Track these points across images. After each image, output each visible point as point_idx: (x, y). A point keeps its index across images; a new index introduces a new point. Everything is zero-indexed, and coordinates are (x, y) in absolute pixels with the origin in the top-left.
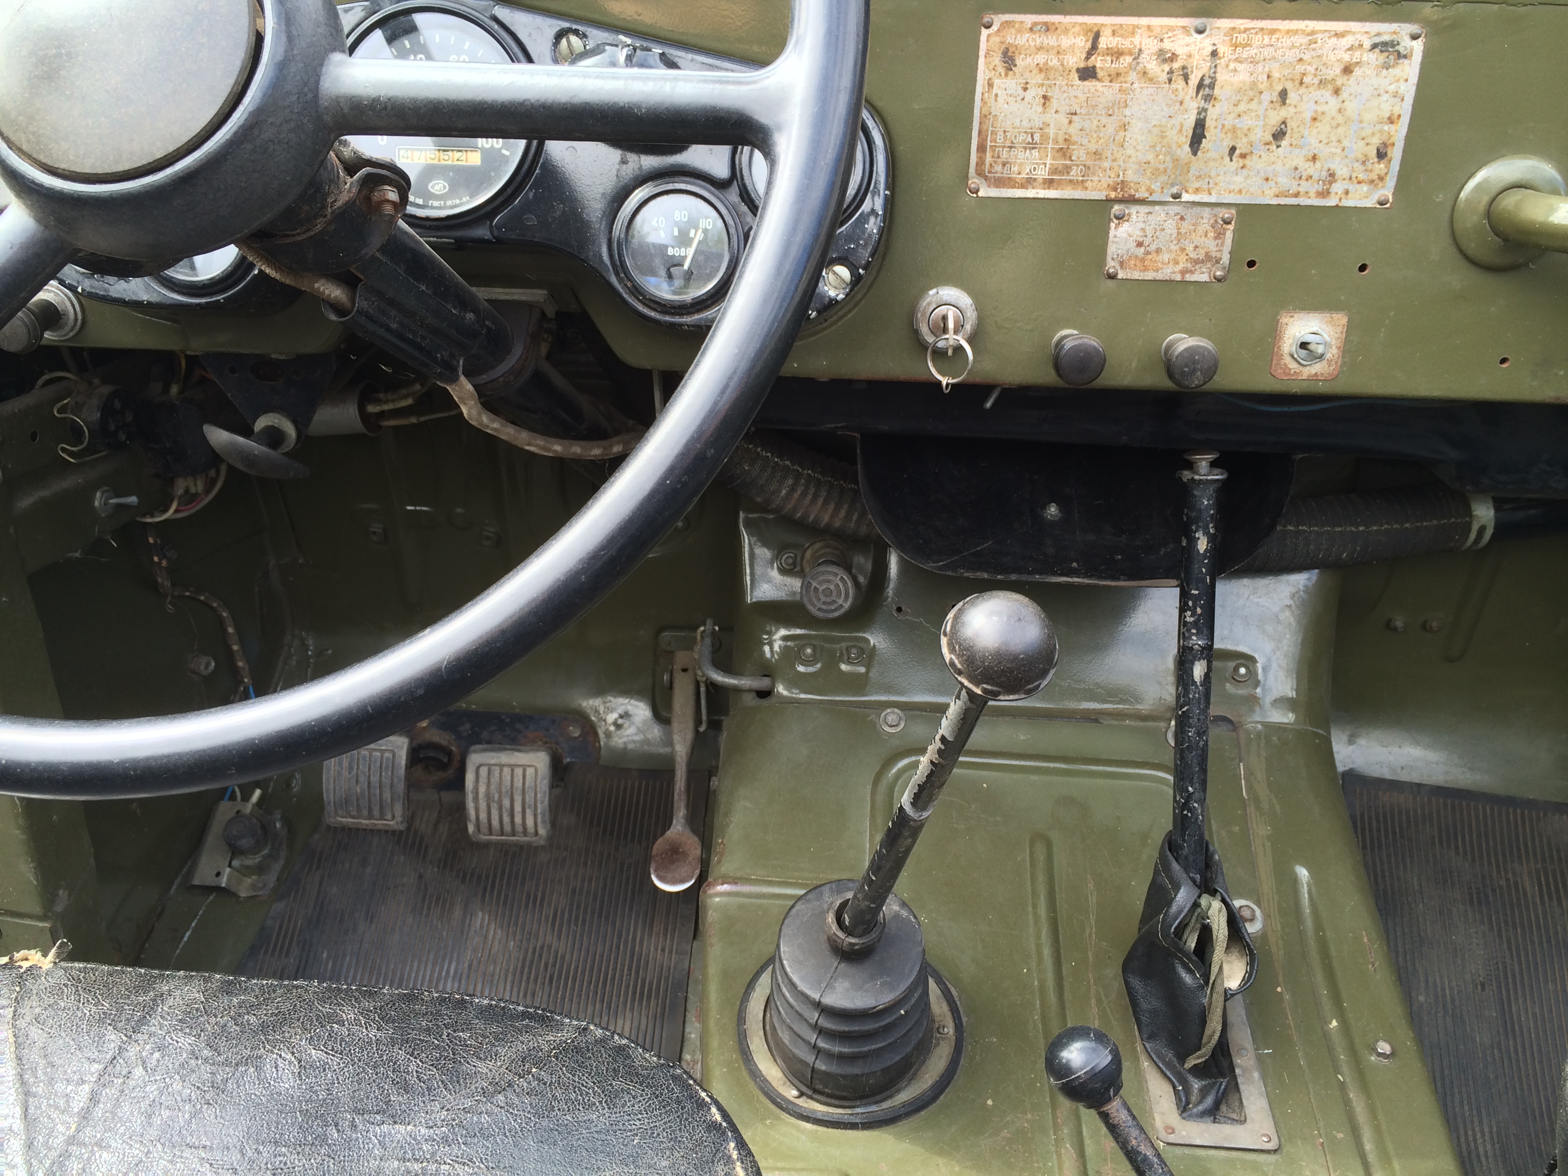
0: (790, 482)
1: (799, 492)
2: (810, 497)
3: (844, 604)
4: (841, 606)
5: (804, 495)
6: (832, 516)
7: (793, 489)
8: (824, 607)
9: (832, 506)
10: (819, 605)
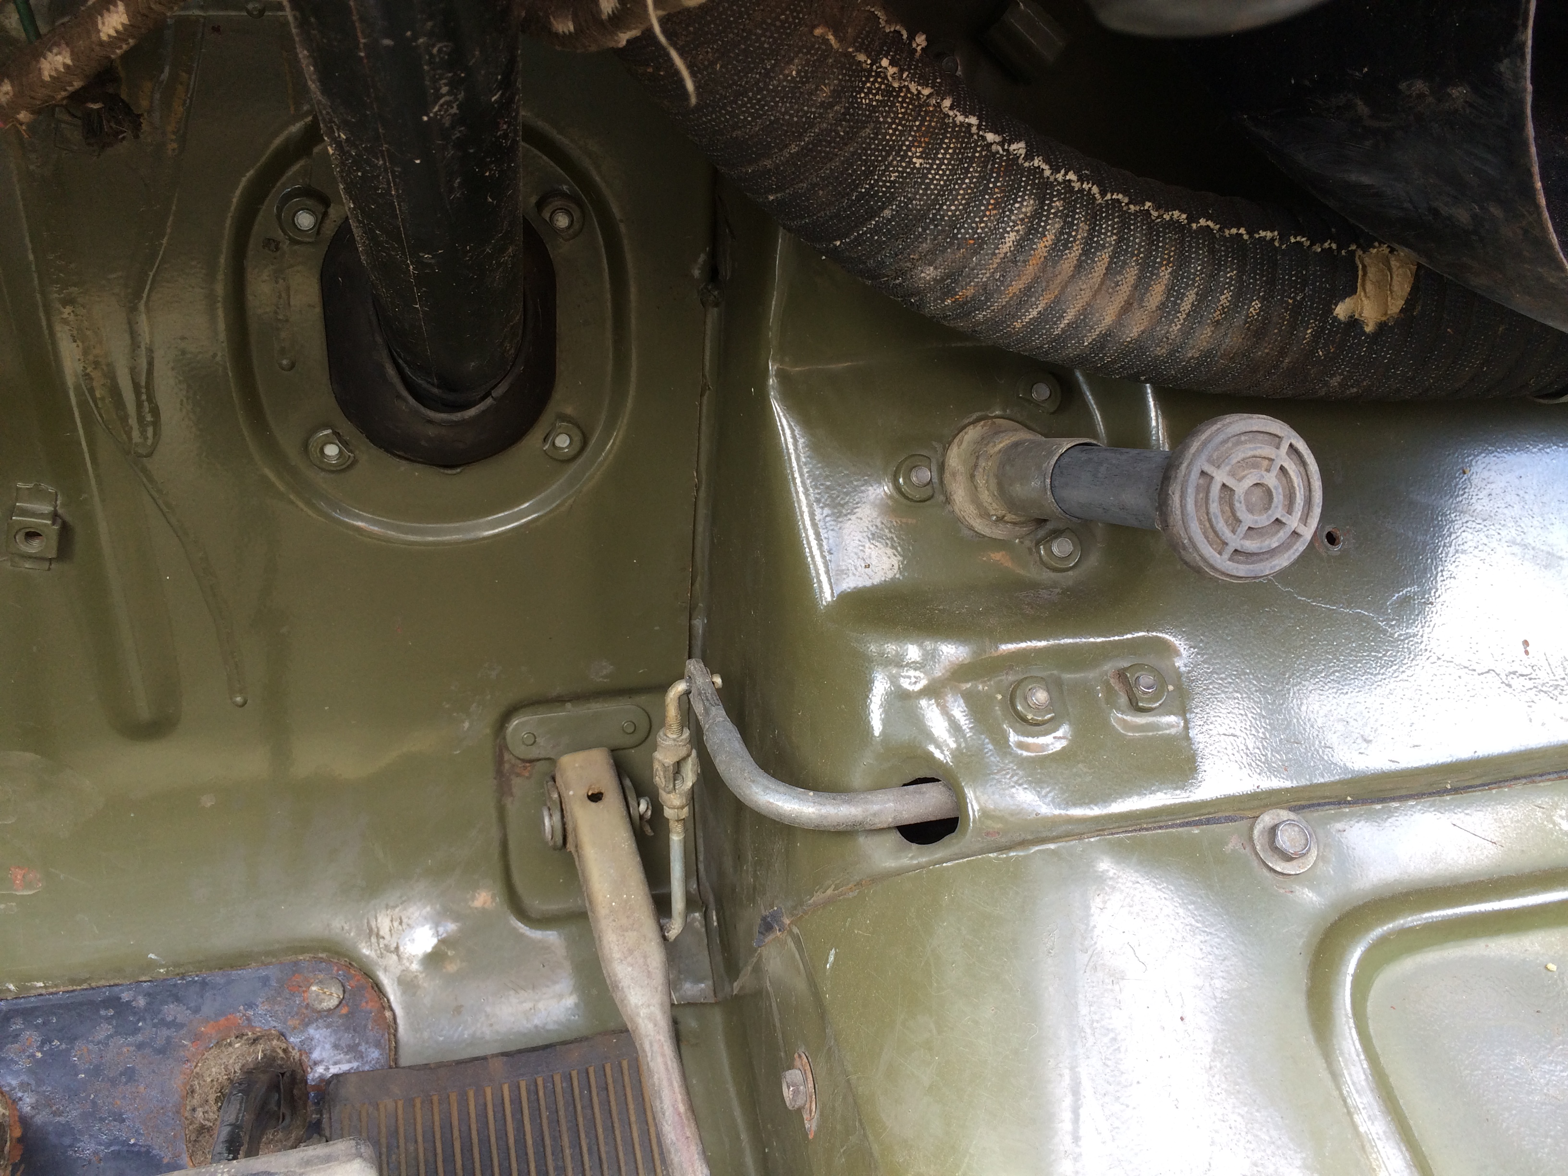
0: (1028, 206)
1: (1050, 237)
2: (1076, 251)
3: (1301, 530)
4: (1295, 534)
5: (1061, 245)
6: (1127, 308)
7: (1032, 231)
8: (1251, 545)
9: (1131, 274)
10: (1235, 541)
